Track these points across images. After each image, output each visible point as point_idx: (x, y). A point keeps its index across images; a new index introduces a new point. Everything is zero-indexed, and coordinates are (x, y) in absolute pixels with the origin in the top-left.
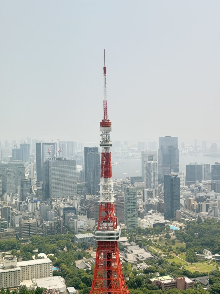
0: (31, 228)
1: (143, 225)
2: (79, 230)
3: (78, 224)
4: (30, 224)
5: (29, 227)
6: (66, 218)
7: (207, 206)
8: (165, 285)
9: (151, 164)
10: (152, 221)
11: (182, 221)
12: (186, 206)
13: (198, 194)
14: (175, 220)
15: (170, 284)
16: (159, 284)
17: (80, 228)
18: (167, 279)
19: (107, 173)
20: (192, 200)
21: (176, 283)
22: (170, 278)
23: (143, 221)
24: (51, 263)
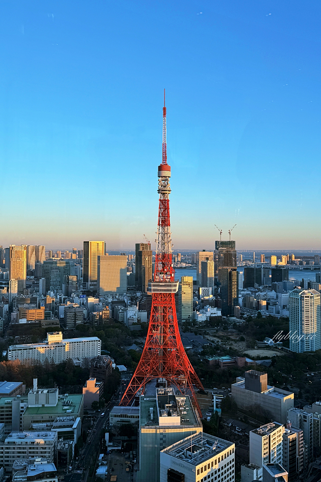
3: (129, 315)
4: (76, 313)
5: (75, 316)
6: (115, 310)
7: (268, 304)
8: (223, 364)
9: (206, 263)
10: (208, 314)
11: (241, 318)
12: (245, 305)
13: (257, 294)
14: (233, 316)
15: (229, 363)
16: (217, 363)
17: (130, 319)
18: (225, 359)
19: (164, 221)
20: (251, 298)
21: (236, 362)
22: (229, 358)
23: (198, 313)
24: (99, 341)
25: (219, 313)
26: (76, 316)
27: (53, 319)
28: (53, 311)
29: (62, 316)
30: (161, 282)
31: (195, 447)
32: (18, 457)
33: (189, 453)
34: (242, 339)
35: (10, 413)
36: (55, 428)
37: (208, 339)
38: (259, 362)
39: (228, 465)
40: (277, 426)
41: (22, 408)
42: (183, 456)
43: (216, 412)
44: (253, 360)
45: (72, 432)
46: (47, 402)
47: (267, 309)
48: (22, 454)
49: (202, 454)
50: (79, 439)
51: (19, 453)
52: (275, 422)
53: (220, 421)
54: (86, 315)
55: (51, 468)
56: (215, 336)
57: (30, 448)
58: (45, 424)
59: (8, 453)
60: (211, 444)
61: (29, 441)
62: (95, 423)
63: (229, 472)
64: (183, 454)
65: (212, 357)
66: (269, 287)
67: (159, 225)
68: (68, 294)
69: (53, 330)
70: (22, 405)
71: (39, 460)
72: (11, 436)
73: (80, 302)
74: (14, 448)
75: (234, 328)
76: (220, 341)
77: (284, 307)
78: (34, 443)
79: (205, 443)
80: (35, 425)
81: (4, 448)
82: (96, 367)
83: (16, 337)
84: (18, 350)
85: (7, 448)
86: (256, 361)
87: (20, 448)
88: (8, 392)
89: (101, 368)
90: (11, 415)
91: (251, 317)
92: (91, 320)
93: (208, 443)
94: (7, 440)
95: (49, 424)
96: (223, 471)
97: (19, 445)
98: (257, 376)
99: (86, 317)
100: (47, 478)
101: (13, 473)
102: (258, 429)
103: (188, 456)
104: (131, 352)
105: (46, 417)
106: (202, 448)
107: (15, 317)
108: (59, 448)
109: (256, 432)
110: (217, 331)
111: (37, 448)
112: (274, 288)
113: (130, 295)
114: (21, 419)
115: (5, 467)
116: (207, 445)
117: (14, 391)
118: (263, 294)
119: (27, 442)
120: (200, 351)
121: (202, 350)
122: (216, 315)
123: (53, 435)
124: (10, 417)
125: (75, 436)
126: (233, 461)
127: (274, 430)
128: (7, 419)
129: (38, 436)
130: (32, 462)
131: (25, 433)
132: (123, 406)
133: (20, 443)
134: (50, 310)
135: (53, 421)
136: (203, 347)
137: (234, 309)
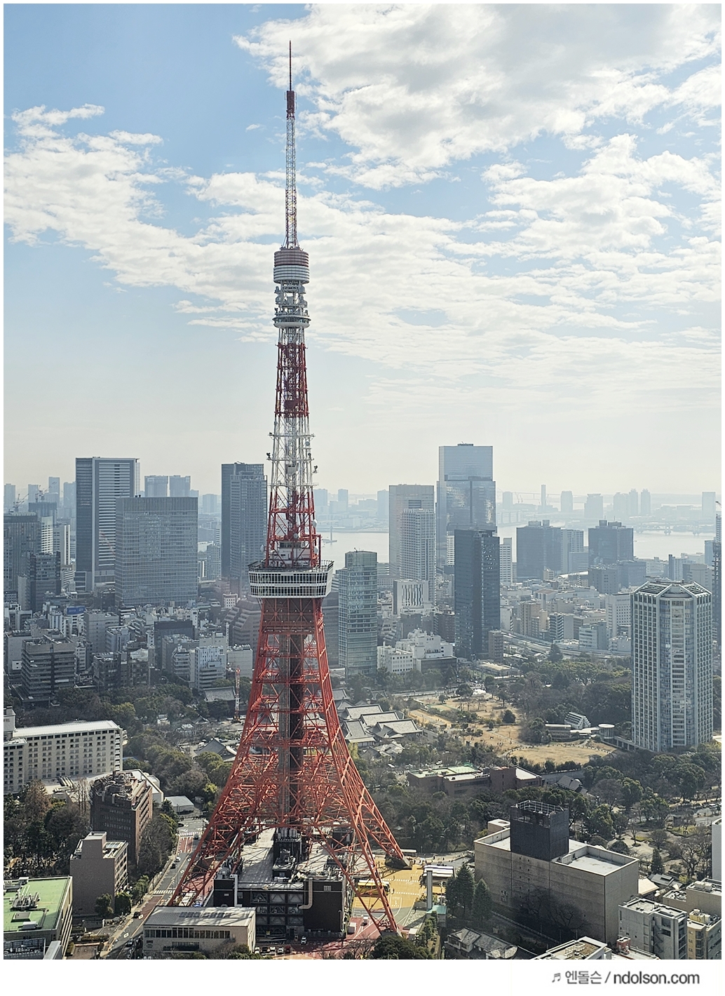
0: (57, 669)
1: (393, 664)
2: (204, 674)
3: (202, 659)
4: (56, 656)
5: (53, 665)
10: (420, 653)
17: (206, 669)
23: (392, 650)
25: (448, 650)
26: (56, 664)
29: (17, 666)
34: (508, 719)
43: (433, 914)
53: (444, 938)
54: (85, 662)
56: (434, 712)
66: (583, 577)
73: (67, 627)
76: (449, 724)
92: (97, 673)
99: (83, 664)
110: (442, 699)
122: (440, 655)
137: (487, 637)
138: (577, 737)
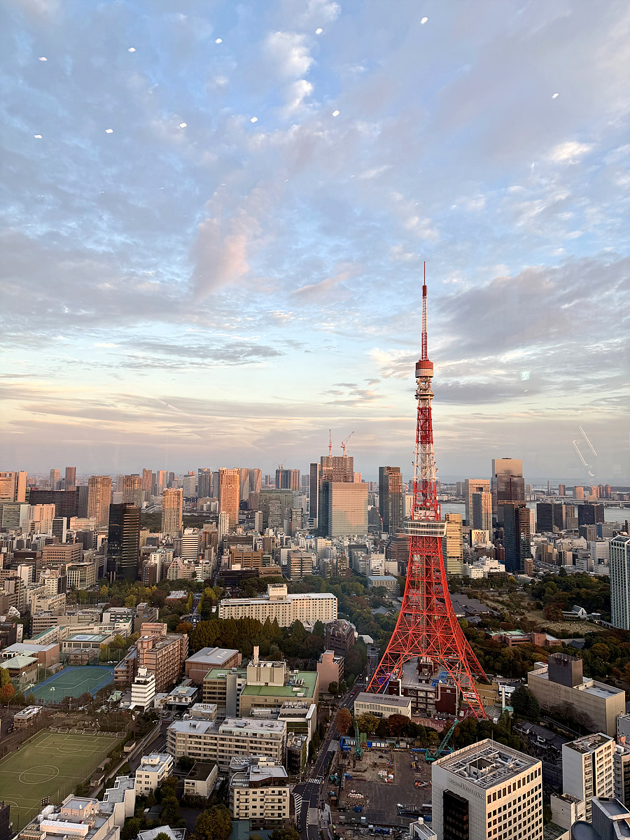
0: (304, 565)
1: (472, 574)
3: (372, 565)
4: (303, 559)
5: (302, 563)
6: (353, 558)
7: (575, 557)
8: (512, 641)
9: (480, 496)
10: (486, 569)
11: (534, 576)
12: (540, 558)
13: (558, 541)
14: (523, 573)
15: (521, 641)
16: (503, 640)
17: (374, 570)
18: (515, 635)
19: (425, 436)
20: (549, 547)
21: (531, 640)
22: (521, 634)
23: (471, 567)
24: (335, 599)
25: (502, 568)
27: (273, 566)
28: (273, 554)
29: (285, 563)
30: (423, 521)
31: (483, 761)
32: (237, 752)
33: (474, 769)
34: (539, 607)
35: (224, 691)
36: (283, 716)
37: (487, 605)
38: (566, 641)
39: (532, 793)
40: (605, 740)
41: (240, 685)
42: (465, 773)
43: (506, 711)
44: (558, 638)
45: (305, 724)
46: (272, 680)
47: (574, 563)
48: (240, 748)
49: (494, 773)
50: (314, 736)
51: (237, 746)
52: (600, 734)
53: (512, 725)
55: (280, 772)
56: (498, 601)
57: (251, 742)
58: (269, 710)
59: (223, 745)
60: (506, 759)
61: (250, 732)
62: (335, 714)
63: (533, 804)
64: (465, 770)
65: (495, 631)
66: (576, 531)
67: (418, 442)
68: (291, 533)
69: (275, 581)
70: (239, 681)
71: (264, 759)
72: (227, 723)
73: (307, 545)
74: (230, 740)
75: (525, 591)
76: (505, 608)
77: (600, 561)
78: (256, 734)
79: (497, 756)
80: (257, 711)
81: (218, 739)
82: (333, 635)
83: (227, 588)
84: (232, 606)
85: (222, 739)
86: (562, 640)
87: (238, 741)
88: (220, 663)
89: (340, 637)
90: (225, 694)
91: (549, 575)
92: (321, 569)
93: (500, 757)
94: (222, 728)
95: (274, 710)
96: (526, 801)
97: (237, 736)
98: (567, 662)
99: (315, 564)
100: (275, 786)
101: (231, 774)
102: (574, 742)
103: (472, 773)
104: (377, 617)
105: (271, 701)
106: (492, 764)
107: (226, 561)
108: (289, 745)
109: (571, 746)
110: (500, 595)
111: (261, 743)
112: (582, 533)
113: (373, 537)
114: (238, 700)
115: (220, 765)
116: (499, 760)
117: (228, 662)
118: (566, 541)
119: (247, 734)
120: (477, 622)
121: (480, 620)
122: (498, 571)
123: (280, 727)
124: (224, 696)
125: (309, 729)
126: (540, 787)
127: (599, 746)
128: (220, 698)
129: (262, 726)
130: (254, 762)
131: (244, 720)
132: (372, 692)
133: (238, 734)
134: (269, 554)
135: (280, 706)
136: (481, 616)
137: (523, 562)
138: (579, 619)
